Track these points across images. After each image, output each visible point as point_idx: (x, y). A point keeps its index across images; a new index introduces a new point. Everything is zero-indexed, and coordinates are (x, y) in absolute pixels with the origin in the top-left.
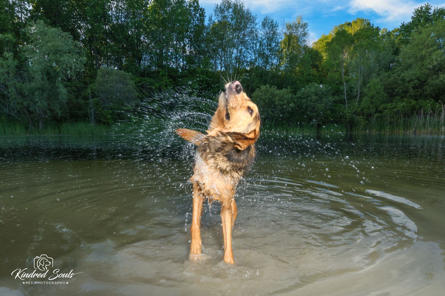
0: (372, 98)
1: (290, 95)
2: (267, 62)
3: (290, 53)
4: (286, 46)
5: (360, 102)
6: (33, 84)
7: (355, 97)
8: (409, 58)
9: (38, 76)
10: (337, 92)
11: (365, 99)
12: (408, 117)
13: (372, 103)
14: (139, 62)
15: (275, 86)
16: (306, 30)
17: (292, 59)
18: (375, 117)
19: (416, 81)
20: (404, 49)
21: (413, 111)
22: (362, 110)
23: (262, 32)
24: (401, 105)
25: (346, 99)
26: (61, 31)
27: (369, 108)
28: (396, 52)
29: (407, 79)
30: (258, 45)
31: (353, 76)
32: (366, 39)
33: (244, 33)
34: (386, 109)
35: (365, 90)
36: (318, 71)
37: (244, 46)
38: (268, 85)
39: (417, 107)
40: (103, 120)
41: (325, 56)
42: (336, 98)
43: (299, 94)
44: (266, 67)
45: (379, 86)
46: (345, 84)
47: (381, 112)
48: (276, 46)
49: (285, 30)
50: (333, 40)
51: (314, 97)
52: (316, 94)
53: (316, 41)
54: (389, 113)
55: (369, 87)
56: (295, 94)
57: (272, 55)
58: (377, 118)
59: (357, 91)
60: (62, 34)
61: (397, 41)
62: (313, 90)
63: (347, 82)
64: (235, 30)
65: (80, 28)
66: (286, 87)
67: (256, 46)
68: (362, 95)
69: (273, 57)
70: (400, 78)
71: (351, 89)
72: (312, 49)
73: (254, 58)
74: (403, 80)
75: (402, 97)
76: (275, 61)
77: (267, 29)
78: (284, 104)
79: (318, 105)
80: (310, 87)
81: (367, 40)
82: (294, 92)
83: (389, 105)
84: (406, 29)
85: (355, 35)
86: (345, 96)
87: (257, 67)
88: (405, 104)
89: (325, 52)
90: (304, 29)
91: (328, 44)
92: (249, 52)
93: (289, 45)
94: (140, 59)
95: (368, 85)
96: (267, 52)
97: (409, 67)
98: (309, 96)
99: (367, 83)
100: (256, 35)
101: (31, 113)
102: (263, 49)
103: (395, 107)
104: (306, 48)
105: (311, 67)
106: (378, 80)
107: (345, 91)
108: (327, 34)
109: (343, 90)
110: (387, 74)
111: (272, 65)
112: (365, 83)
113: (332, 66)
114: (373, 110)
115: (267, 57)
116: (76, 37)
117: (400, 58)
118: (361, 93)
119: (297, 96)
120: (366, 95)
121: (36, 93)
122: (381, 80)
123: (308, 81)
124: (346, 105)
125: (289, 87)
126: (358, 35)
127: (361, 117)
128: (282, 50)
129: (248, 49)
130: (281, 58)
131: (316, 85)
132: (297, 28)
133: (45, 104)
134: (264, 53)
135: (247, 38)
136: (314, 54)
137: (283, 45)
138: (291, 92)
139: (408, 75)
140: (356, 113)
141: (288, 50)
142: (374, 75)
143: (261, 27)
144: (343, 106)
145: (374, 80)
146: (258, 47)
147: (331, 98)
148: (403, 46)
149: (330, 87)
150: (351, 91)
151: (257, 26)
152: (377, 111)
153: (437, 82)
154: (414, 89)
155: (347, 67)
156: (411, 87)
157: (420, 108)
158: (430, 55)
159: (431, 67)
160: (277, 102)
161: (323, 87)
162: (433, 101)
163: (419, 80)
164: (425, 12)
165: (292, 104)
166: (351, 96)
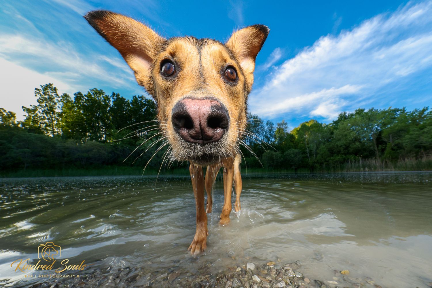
0: (322, 155)
1: (281, 155)
2: (269, 140)
3: (280, 136)
5: (316, 157)
7: (313, 155)
8: (339, 136)
10: (304, 153)
11: (318, 155)
12: (342, 164)
13: (322, 157)
16: (287, 125)
17: (281, 139)
18: (325, 164)
19: (344, 146)
20: (336, 132)
21: (344, 161)
22: (318, 161)
23: (266, 127)
25: (308, 156)
27: (321, 160)
28: (332, 133)
29: (339, 146)
30: (265, 133)
31: (311, 145)
32: (316, 127)
33: (258, 128)
34: (330, 160)
35: (318, 151)
36: (294, 144)
37: (258, 133)
38: (270, 150)
39: (346, 159)
41: (296, 137)
42: (304, 155)
43: (285, 154)
45: (325, 149)
46: (307, 149)
47: (327, 161)
48: (273, 133)
49: (277, 126)
50: (300, 129)
51: (292, 155)
52: (293, 154)
53: (292, 130)
54: (332, 162)
55: (320, 150)
56: (283, 154)
58: (326, 165)
59: (314, 152)
61: (332, 128)
62: (292, 152)
63: (308, 148)
64: (254, 127)
68: (317, 154)
69: (272, 138)
70: (335, 145)
71: (311, 151)
72: (290, 134)
73: (263, 139)
74: (337, 146)
75: (338, 154)
77: (269, 126)
78: (278, 159)
79: (295, 159)
80: (290, 151)
82: (283, 153)
83: (331, 158)
84: (336, 123)
85: (310, 126)
86: (308, 154)
87: (264, 142)
89: (297, 135)
91: (298, 131)
93: (279, 132)
95: (319, 149)
96: (269, 136)
97: (339, 140)
98: (290, 155)
100: (264, 128)
102: (267, 135)
103: (335, 159)
104: (287, 133)
105: (290, 142)
106: (324, 146)
108: (297, 127)
109: (307, 152)
110: (328, 143)
111: (272, 141)
112: (317, 148)
113: (301, 141)
114: (323, 161)
115: (269, 138)
117: (334, 136)
118: (316, 153)
120: (319, 154)
122: (326, 146)
123: (289, 148)
124: (309, 159)
125: (280, 151)
126: (312, 126)
127: (317, 164)
128: (276, 135)
129: (260, 135)
130: (275, 138)
131: (293, 149)
132: (282, 125)
135: (259, 130)
136: (291, 136)
137: (276, 133)
138: (281, 153)
139: (339, 143)
140: (315, 163)
141: (279, 134)
142: (322, 144)
143: (266, 125)
144: (307, 159)
145: (322, 146)
147: (301, 156)
148: (335, 130)
149: (300, 151)
150: (311, 152)
151: (264, 125)
152: (325, 161)
153: (355, 146)
154: (343, 150)
155: (308, 141)
156: (342, 149)
157: (348, 159)
158: (349, 134)
159: (351, 139)
160: (274, 158)
161: (296, 151)
162: (354, 155)
163: (346, 146)
164: (344, 115)
165: (282, 159)
166: (311, 154)
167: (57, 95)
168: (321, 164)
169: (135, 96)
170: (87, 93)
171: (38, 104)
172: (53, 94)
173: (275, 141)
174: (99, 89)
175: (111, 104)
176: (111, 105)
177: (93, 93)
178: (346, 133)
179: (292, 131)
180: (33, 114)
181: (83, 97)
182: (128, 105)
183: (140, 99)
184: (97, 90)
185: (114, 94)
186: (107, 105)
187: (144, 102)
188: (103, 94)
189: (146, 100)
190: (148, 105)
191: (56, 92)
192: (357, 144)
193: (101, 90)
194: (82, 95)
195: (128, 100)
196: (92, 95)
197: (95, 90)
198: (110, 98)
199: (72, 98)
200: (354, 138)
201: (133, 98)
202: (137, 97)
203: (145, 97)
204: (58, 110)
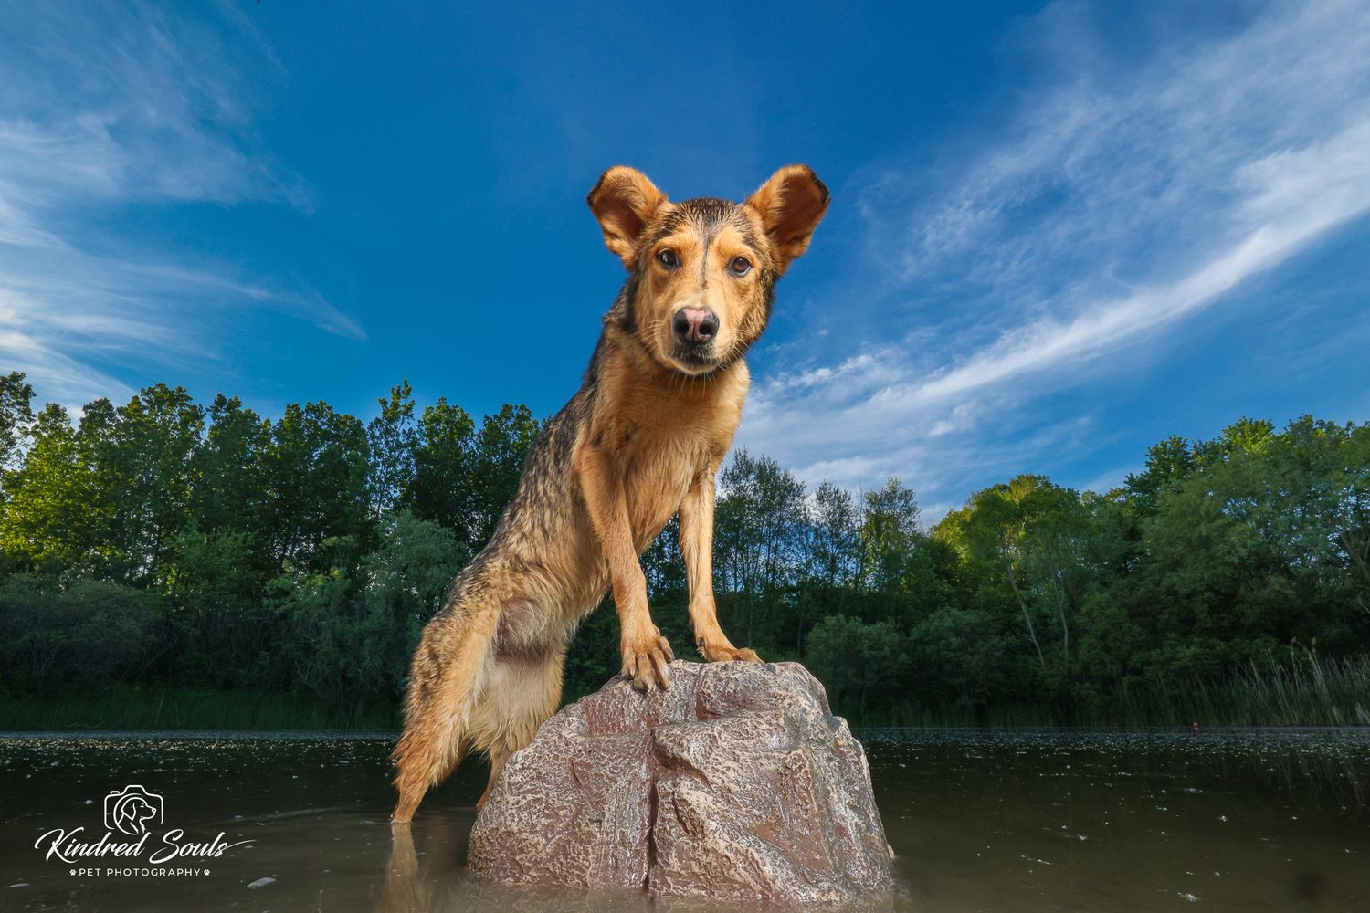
0: (1104, 637)
1: (896, 637)
2: (833, 569)
3: (883, 549)
4: (872, 533)
5: (1074, 646)
6: (366, 624)
7: (1059, 638)
8: (1170, 545)
9: (378, 609)
10: (1011, 627)
11: (1085, 641)
12: (1220, 684)
13: (1107, 650)
15: (857, 618)
16: (911, 502)
17: (890, 562)
18: (1125, 684)
19: (1209, 595)
20: (1149, 526)
21: (1229, 667)
22: (1086, 667)
23: (817, 512)
24: (1189, 652)
25: (1035, 641)
26: (438, 525)
27: (1102, 662)
28: (1134, 534)
29: (1183, 591)
30: (812, 535)
31: (1039, 591)
32: (1050, 510)
33: (781, 516)
34: (1149, 663)
35: (1082, 620)
36: (954, 584)
37: (783, 539)
38: (841, 616)
39: (1234, 657)
41: (963, 552)
42: (1011, 640)
43: (915, 633)
44: (832, 580)
45: (1114, 609)
46: (1024, 608)
47: (1136, 672)
48: (851, 535)
49: (865, 506)
50: (975, 518)
51: (954, 640)
52: (958, 633)
53: (937, 523)
54: (1161, 674)
55: (1088, 613)
56: (908, 635)
57: (844, 553)
58: (1132, 688)
59: (1060, 624)
60: (439, 531)
61: (1127, 513)
62: (948, 623)
63: (1029, 603)
64: (761, 511)
65: (472, 521)
66: (884, 620)
67: (808, 539)
68: (1076, 632)
69: (846, 558)
70: (1162, 588)
71: (1042, 619)
72: (932, 540)
73: (804, 561)
74: (1171, 592)
75: (1185, 634)
76: (851, 566)
77: (828, 506)
78: (884, 658)
79: (968, 658)
80: (941, 618)
81: (1053, 511)
82: (905, 629)
83: (1155, 653)
84: (1142, 485)
85: (1023, 504)
86: (1033, 634)
87: (812, 579)
88: (1198, 650)
89: (963, 543)
90: (907, 502)
91: (965, 526)
92: (793, 551)
93: (879, 534)
95: (1084, 609)
96: (832, 550)
97: (1176, 565)
98: (940, 639)
99: (1081, 604)
100: (805, 517)
101: (347, 681)
102: (823, 544)
103: (1173, 659)
104: (916, 538)
105: (934, 575)
107: (1029, 623)
108: (959, 509)
109: (1024, 622)
110: (1125, 582)
111: (846, 573)
112: (1074, 606)
113: (985, 572)
114: (1115, 669)
115: (834, 558)
117: (1147, 542)
118: (1070, 629)
119: (912, 638)
120: (1086, 631)
121: (368, 641)
122: (1114, 596)
123: (934, 606)
124: (1041, 658)
125: (890, 620)
126: (1029, 506)
127: (1087, 684)
128: (864, 544)
129: (790, 544)
130: (864, 560)
131: (955, 611)
132: (891, 501)
133: (379, 662)
134: (825, 550)
135: (787, 525)
136: (938, 553)
137: (865, 535)
138: (897, 630)
139: (1180, 580)
140: (1072, 677)
141: (878, 542)
142: (1093, 585)
143: (814, 504)
144: (1032, 660)
145: (1097, 596)
146: (811, 540)
147: (996, 641)
148: (1148, 519)
149: (990, 617)
150: (1046, 625)
151: (807, 501)
152: (1125, 670)
153: (1265, 592)
154: (1210, 614)
155: (1021, 572)
156: (1200, 610)
157: (1245, 659)
158: (1222, 536)
159: (1237, 561)
160: (866, 654)
161: (971, 617)
162: (1273, 641)
163: (1216, 593)
164: (1175, 453)
165: (904, 657)
166: (1047, 638)
167: (27, 412)
168: (1108, 683)
169: (296, 407)
170: (130, 401)
172: (15, 411)
173: (863, 575)
174: (172, 388)
175: (205, 435)
176: (202, 443)
177: (150, 402)
178: (1203, 529)
179: (937, 529)
181: (111, 416)
182: (265, 441)
183: (312, 416)
184: (166, 391)
185: (221, 401)
186: (187, 442)
187: (324, 427)
188: (181, 405)
189: (333, 416)
190: (338, 437)
191: (26, 403)
192: (1275, 581)
193: (180, 389)
194: (110, 407)
195: (268, 421)
196: (145, 408)
197: (158, 390)
198: (202, 416)
199: (75, 420)
200: (1251, 554)
201: (287, 413)
202: (303, 408)
203: (329, 408)
204: (13, 466)
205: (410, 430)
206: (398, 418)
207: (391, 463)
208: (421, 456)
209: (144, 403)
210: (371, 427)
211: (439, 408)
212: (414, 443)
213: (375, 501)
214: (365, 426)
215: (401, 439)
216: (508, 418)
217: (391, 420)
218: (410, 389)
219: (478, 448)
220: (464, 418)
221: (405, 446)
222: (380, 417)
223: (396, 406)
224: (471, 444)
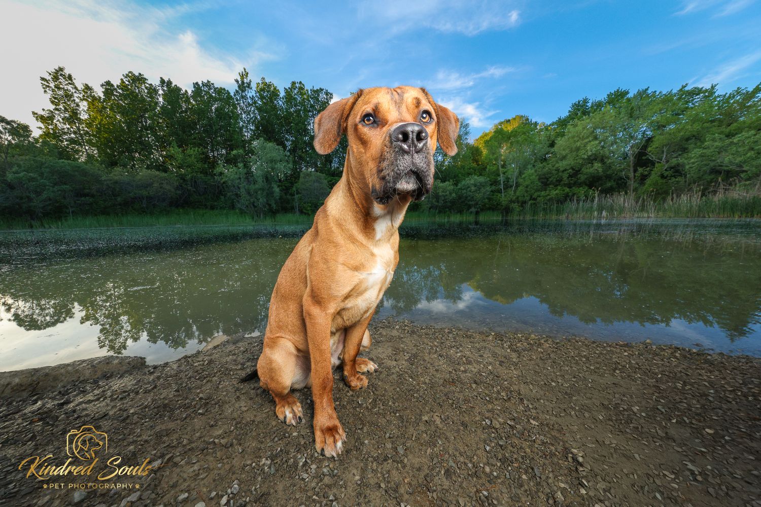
0: (527, 187)
1: (452, 187)
5: (515, 192)
6: (257, 186)
7: (511, 186)
8: (564, 150)
9: (260, 180)
10: (495, 183)
11: (520, 188)
12: (562, 203)
13: (527, 191)
14: (331, 165)
16: (468, 129)
18: (529, 204)
19: (571, 170)
20: (560, 142)
21: (567, 198)
22: (518, 198)
24: (555, 193)
25: (502, 188)
26: (275, 145)
27: (524, 196)
28: (552, 145)
29: (562, 169)
31: (510, 168)
32: (522, 135)
34: (540, 196)
35: (520, 180)
36: (478, 165)
39: (570, 194)
40: (305, 211)
41: (485, 152)
42: (493, 187)
43: (460, 186)
45: (534, 177)
46: (502, 175)
47: (535, 199)
50: (492, 138)
51: (473, 188)
52: (475, 185)
53: (477, 138)
54: (543, 200)
55: (524, 178)
58: (531, 204)
59: (513, 181)
60: (276, 147)
61: (553, 133)
62: (472, 182)
63: (504, 174)
65: (287, 140)
66: (449, 181)
68: (518, 185)
70: (554, 168)
71: (508, 179)
72: (473, 145)
74: (558, 170)
75: (556, 186)
78: (446, 195)
79: (477, 195)
80: (470, 180)
82: (456, 184)
83: (543, 193)
84: (562, 123)
85: (512, 132)
86: (502, 186)
88: (558, 192)
89: (485, 147)
90: (466, 129)
91: (487, 142)
94: (331, 162)
95: (523, 176)
97: (563, 158)
98: (469, 187)
99: (523, 174)
101: (255, 207)
103: (549, 195)
104: (467, 145)
105: (471, 161)
106: (533, 171)
107: (502, 181)
108: (487, 132)
109: (500, 181)
110: (542, 165)
112: (520, 173)
113: (491, 160)
114: (528, 198)
116: (285, 147)
117: (555, 149)
118: (516, 183)
119: (458, 187)
120: (521, 185)
121: (259, 192)
122: (536, 171)
123: (469, 174)
124: (503, 194)
125: (451, 180)
126: (515, 131)
127: (516, 204)
131: (476, 177)
133: (265, 200)
136: (475, 152)
138: (453, 185)
139: (562, 165)
140: (511, 201)
142: (529, 166)
144: (499, 195)
145: (530, 171)
147: (488, 189)
148: (559, 139)
149: (488, 179)
150: (508, 182)
152: (532, 198)
153: (591, 170)
154: (568, 178)
155: (504, 161)
156: (565, 176)
157: (574, 195)
158: (585, 146)
159: (586, 157)
160: (440, 194)
161: (481, 179)
162: (586, 188)
163: (573, 169)
164: (582, 106)
165: (454, 195)
166: (507, 186)
167: (76, 88)
168: (524, 203)
169: (197, 83)
170: (120, 81)
171: (54, 107)
172: (70, 87)
173: (444, 161)
174: (137, 74)
175: (161, 99)
176: (161, 103)
177: (129, 81)
178: (578, 144)
179: (477, 140)
180: (52, 124)
181: (115, 90)
182: (187, 101)
183: (206, 89)
184: (134, 75)
185: (162, 81)
186: (155, 103)
187: (213, 94)
188: (145, 83)
189: (215, 89)
190: (220, 100)
191: (73, 84)
192: (597, 165)
193: (140, 74)
194: (112, 85)
195: (186, 91)
196: (128, 85)
197: (130, 75)
198: (157, 90)
199: (99, 92)
200: (593, 154)
201: (194, 87)
202: (200, 83)
203: (213, 84)
204: (84, 116)
205: (253, 96)
206: (245, 90)
207: (248, 113)
208: (260, 109)
209: (127, 83)
210: (235, 95)
211: (262, 83)
212: (255, 102)
213: (245, 132)
214: (232, 94)
215: (249, 101)
216: (295, 89)
217: (243, 91)
218: (247, 73)
219: (284, 104)
220: (275, 88)
221: (252, 105)
222: (238, 89)
223: (243, 83)
224: (281, 103)
